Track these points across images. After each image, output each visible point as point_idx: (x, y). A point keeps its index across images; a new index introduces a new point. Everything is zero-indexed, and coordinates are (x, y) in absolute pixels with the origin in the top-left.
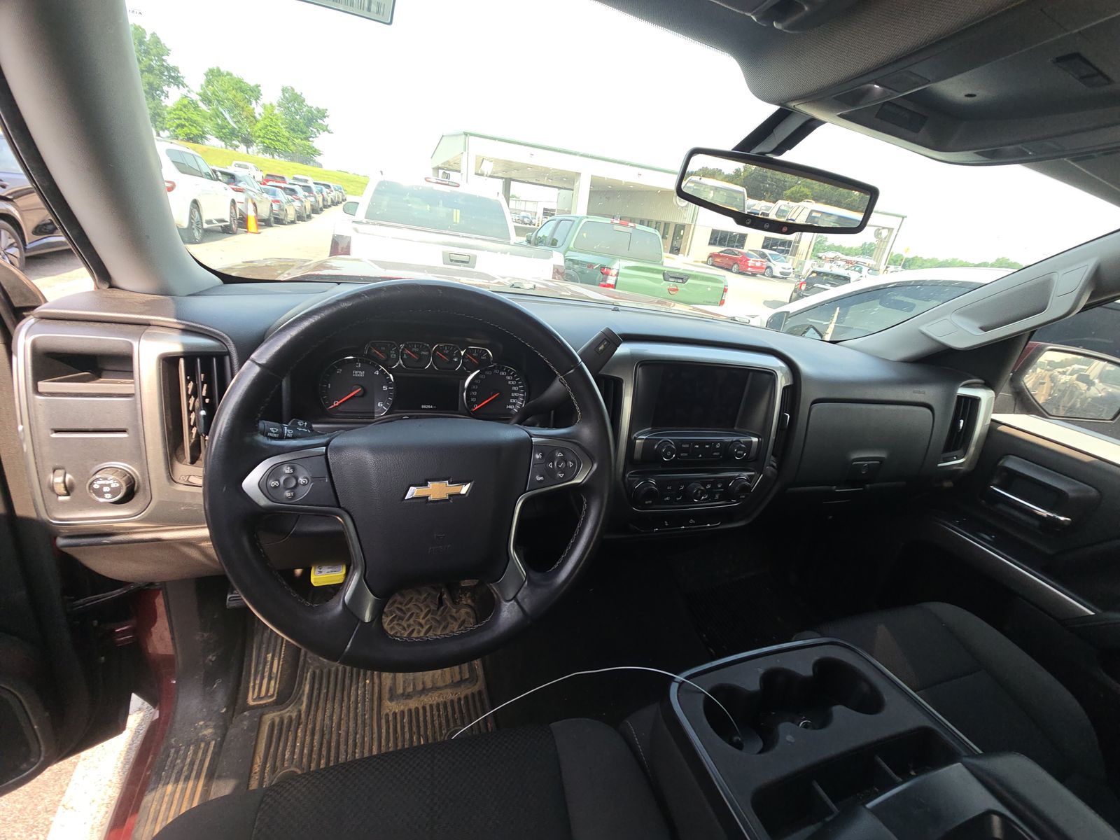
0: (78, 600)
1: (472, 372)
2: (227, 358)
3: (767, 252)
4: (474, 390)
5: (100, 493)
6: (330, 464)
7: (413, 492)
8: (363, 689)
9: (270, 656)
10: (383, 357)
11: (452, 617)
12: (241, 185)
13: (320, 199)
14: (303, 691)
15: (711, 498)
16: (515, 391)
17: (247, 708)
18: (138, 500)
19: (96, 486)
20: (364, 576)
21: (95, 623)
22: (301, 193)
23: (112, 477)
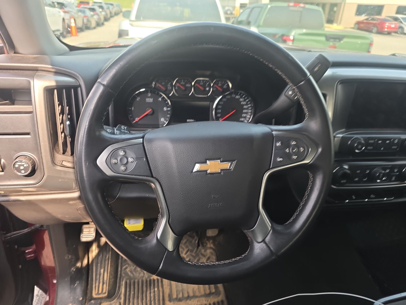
0: (7, 234)
1: (219, 97)
2: (79, 89)
3: (399, 16)
4: (219, 109)
5: (19, 170)
6: (146, 149)
7: (197, 167)
8: (154, 294)
9: (102, 271)
10: (163, 88)
11: (202, 254)
12: (66, 9)
13: (108, 13)
14: (121, 292)
15: (389, 180)
16: (245, 109)
17: (92, 298)
18: (38, 174)
19: (17, 166)
20: (168, 221)
21: (16, 247)
22: (99, 10)
23: (24, 161)
